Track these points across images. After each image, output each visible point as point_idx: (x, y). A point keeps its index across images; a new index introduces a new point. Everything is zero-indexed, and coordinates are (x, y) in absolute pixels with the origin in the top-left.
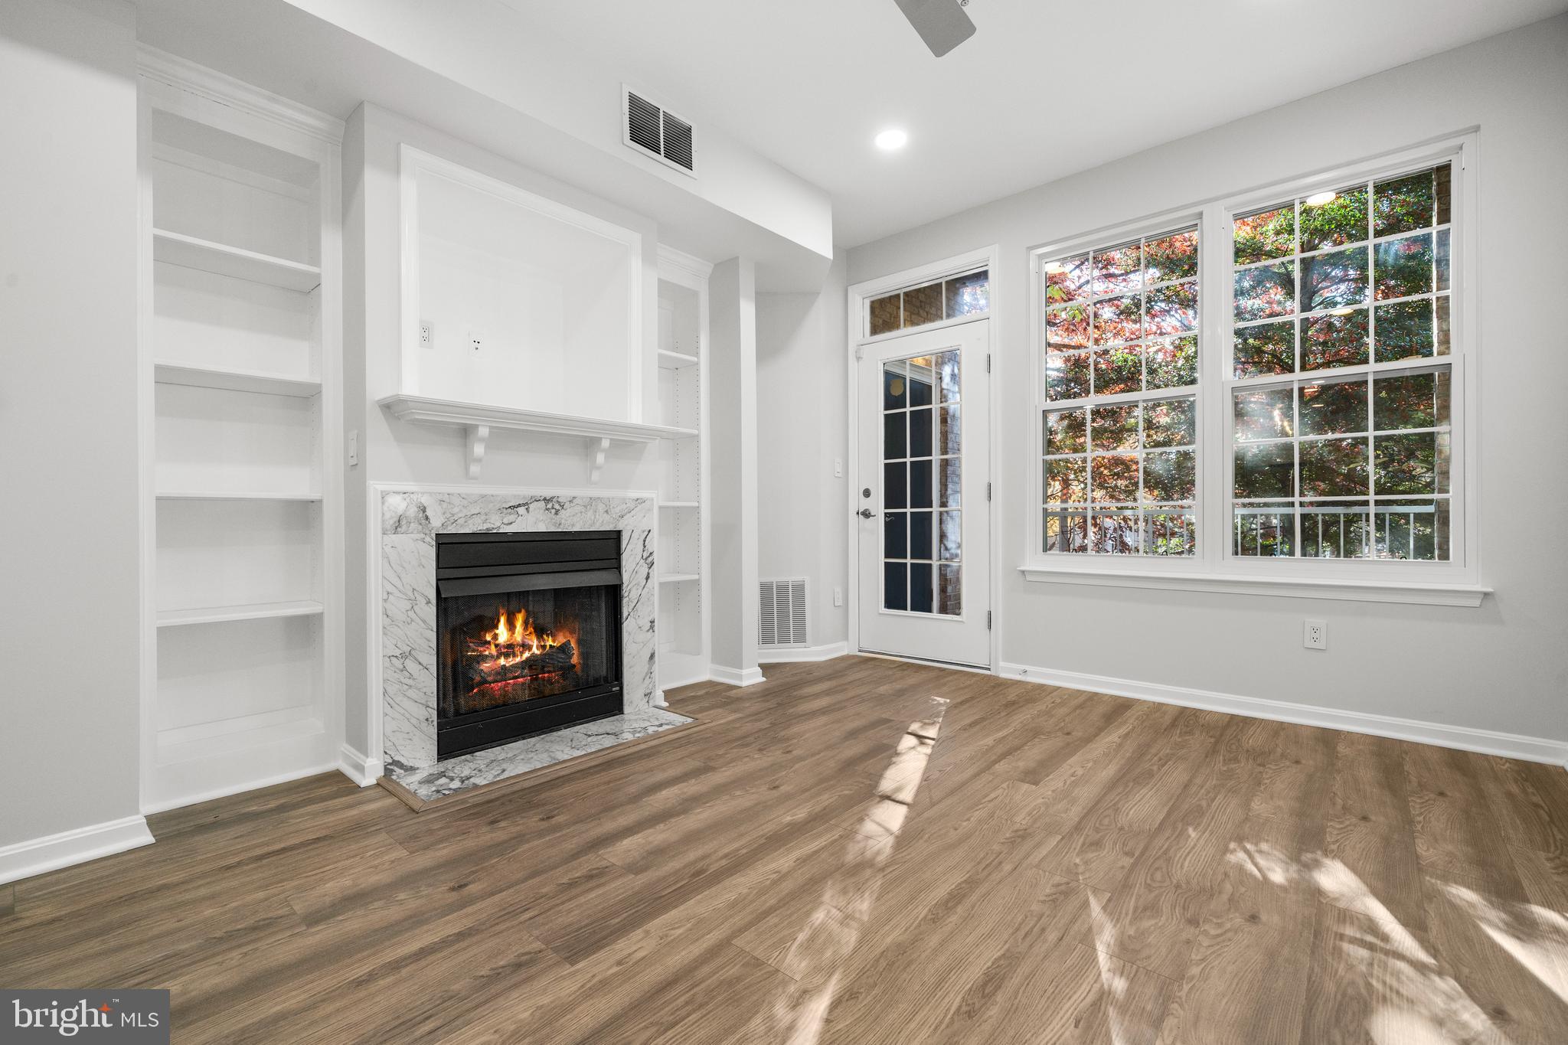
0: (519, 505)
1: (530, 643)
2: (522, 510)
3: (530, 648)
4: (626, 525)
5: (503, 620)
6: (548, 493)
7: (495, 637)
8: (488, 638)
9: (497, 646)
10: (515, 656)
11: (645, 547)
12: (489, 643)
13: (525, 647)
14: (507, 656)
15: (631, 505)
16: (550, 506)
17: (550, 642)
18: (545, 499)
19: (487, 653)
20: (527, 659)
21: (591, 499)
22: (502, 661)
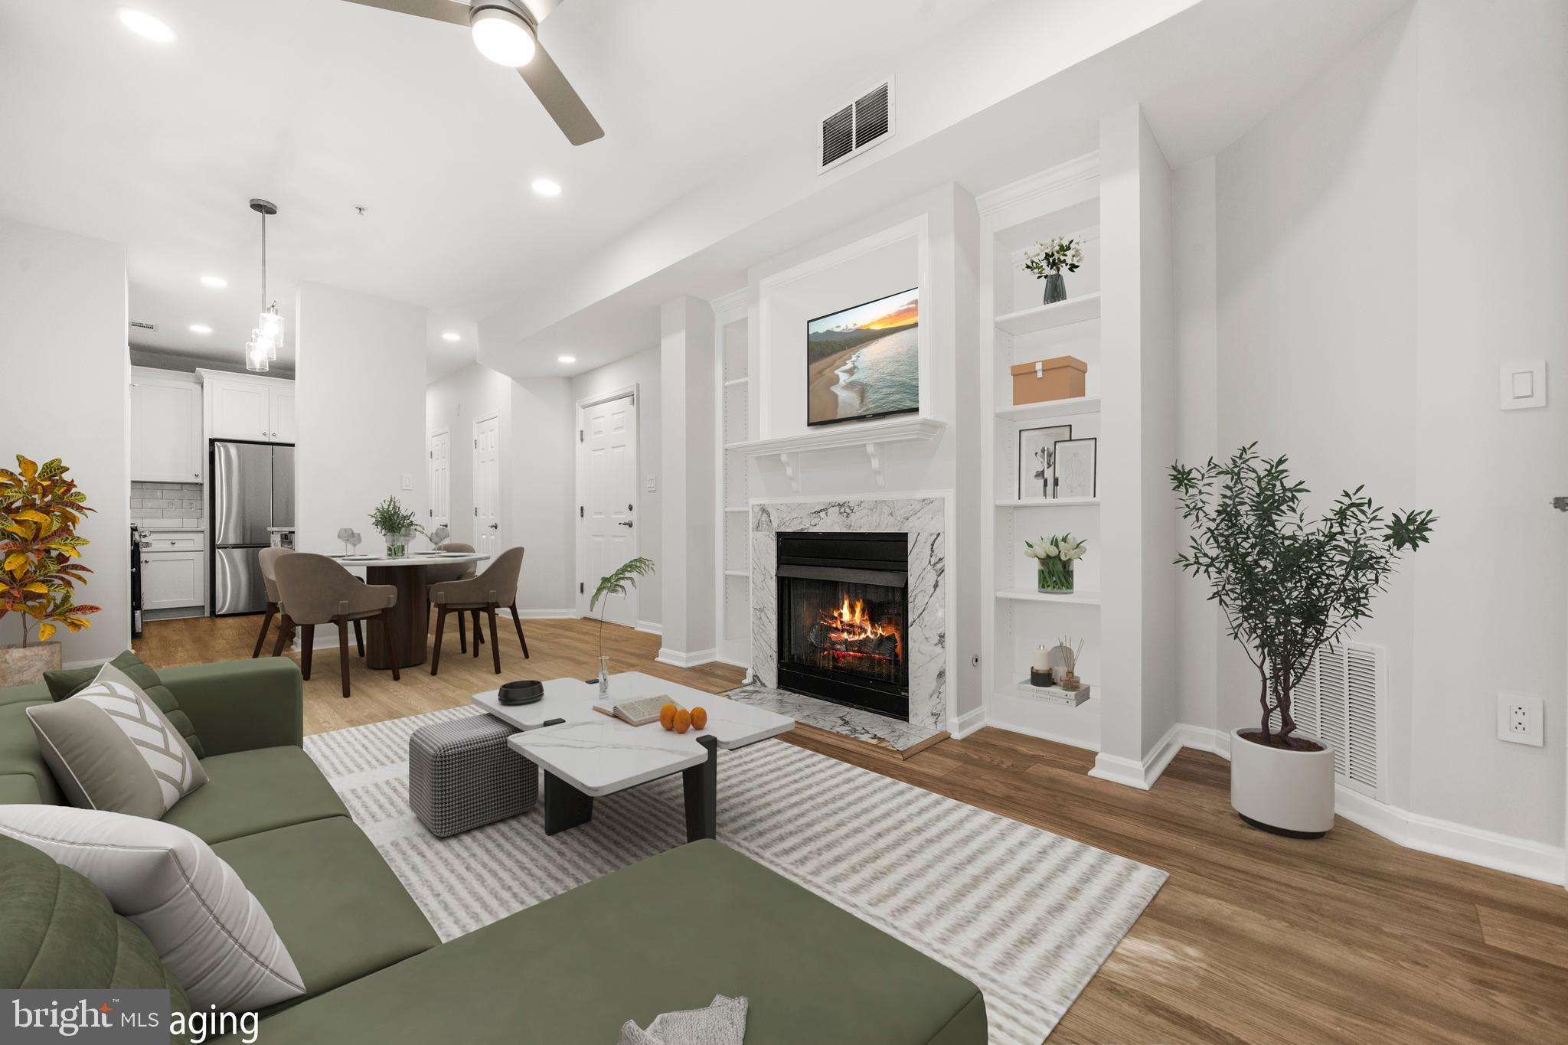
0: (821, 511)
1: (866, 628)
2: (822, 514)
3: (865, 631)
4: (912, 528)
5: (846, 603)
6: (841, 499)
7: (841, 615)
8: (836, 614)
9: (841, 622)
10: (854, 634)
11: (933, 551)
12: (836, 618)
13: (863, 630)
14: (849, 633)
15: (918, 506)
16: (842, 510)
17: (880, 631)
18: (839, 505)
19: (834, 626)
20: (864, 639)
21: (876, 502)
22: (845, 636)
